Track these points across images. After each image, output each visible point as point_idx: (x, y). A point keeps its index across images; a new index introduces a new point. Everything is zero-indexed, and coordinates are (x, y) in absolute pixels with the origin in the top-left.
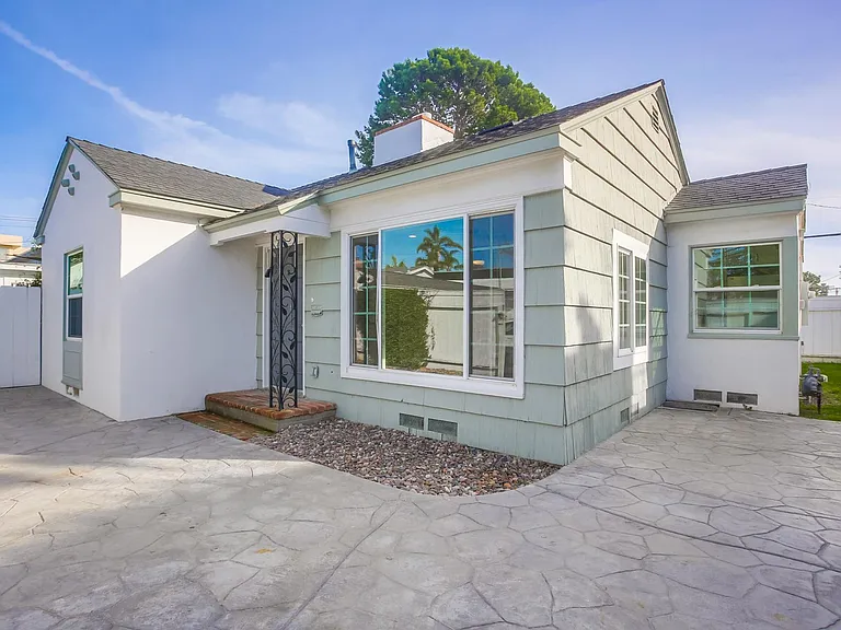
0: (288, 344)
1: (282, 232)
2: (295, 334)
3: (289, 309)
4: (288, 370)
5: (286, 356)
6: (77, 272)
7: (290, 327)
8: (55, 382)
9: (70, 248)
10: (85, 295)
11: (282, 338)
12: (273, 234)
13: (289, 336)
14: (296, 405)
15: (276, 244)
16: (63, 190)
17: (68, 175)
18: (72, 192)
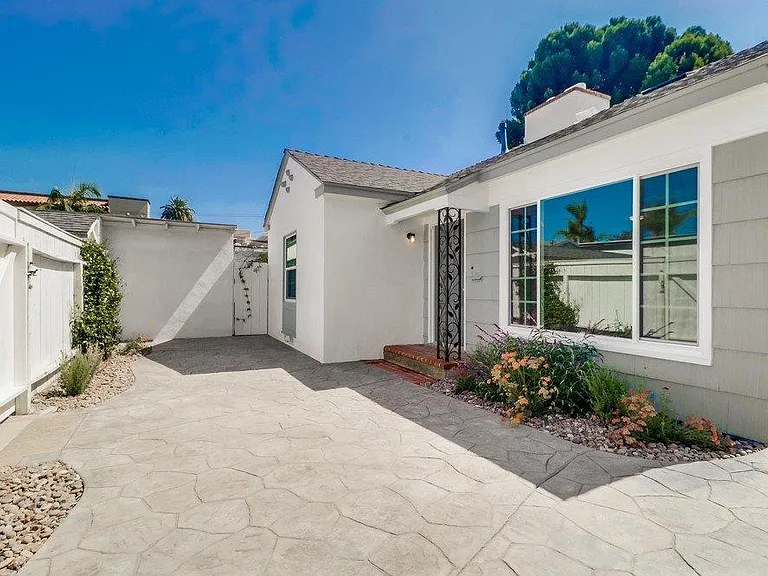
0: (453, 304)
1: (447, 209)
2: (460, 297)
3: (454, 275)
4: (453, 328)
5: (451, 314)
6: (292, 253)
7: (454, 290)
8: (277, 332)
9: (288, 232)
10: (298, 267)
11: (448, 299)
12: (439, 211)
13: (454, 298)
14: (459, 358)
15: (442, 219)
16: (282, 190)
17: (285, 178)
18: (288, 190)
